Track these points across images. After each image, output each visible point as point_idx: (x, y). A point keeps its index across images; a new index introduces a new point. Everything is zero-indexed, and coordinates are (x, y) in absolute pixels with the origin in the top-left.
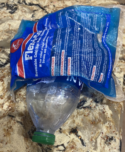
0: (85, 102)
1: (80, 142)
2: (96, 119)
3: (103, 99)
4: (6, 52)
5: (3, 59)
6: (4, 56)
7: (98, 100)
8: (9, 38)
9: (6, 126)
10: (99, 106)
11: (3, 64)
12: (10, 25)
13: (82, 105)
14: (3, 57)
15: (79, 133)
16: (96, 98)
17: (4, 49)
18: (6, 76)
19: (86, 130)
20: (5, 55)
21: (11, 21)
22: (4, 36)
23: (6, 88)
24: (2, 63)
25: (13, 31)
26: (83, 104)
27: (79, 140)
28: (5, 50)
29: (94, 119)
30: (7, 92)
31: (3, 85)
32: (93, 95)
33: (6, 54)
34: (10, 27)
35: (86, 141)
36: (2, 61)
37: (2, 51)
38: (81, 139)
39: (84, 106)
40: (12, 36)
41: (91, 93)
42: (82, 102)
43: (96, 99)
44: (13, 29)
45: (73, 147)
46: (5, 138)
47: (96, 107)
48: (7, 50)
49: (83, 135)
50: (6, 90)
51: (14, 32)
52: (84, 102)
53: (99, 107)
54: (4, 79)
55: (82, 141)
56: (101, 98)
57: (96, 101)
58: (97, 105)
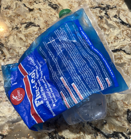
0: (25, 26)
1: (26, 5)
2: (17, 17)
7: (16, 29)
13: (27, 24)
15: (27, 9)
16: (17, 30)
19: (23, 11)
26: (27, 25)
27: (27, 6)
29: (18, 17)
35: (23, 6)
38: (26, 7)
39: (26, 24)
41: (21, 33)
42: (28, 27)
45: (30, 3)
46: (71, 4)
49: (25, 9)
56: (13, 31)
57: (17, 28)
58: (17, 26)
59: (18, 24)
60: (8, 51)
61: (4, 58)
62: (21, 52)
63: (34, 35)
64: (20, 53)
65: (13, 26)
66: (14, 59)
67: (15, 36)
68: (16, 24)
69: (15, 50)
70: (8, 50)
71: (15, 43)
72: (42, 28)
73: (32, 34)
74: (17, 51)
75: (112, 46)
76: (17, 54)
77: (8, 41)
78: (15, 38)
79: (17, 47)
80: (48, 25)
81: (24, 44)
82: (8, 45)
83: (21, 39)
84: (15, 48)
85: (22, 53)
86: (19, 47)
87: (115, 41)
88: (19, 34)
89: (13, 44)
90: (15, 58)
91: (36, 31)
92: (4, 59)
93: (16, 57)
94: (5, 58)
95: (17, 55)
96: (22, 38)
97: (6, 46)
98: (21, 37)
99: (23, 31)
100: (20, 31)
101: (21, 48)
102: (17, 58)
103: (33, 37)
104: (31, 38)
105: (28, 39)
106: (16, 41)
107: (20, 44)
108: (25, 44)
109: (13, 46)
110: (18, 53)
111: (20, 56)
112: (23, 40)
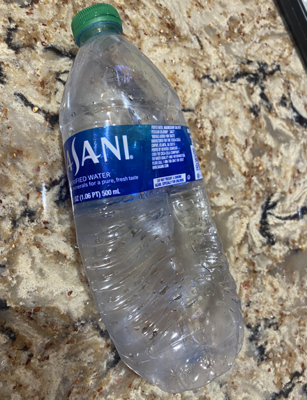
0: (57, 198)
1: (30, 100)
2: (14, 165)
3: (13, 228)
4: (282, 246)
5: (276, 225)
6: (278, 230)
7: (27, 219)
8: (302, 286)
9: (184, 90)
10: (17, 203)
11: (268, 211)
13: (62, 188)
14: (278, 228)
15: (40, 118)
16: (34, 224)
17: (290, 249)
18: (246, 188)
19: (28, 130)
20: (279, 236)
23: (231, 162)
24: (270, 214)
26: (61, 192)
27: (34, 103)
28: (287, 248)
29: (18, 164)
30: (223, 155)
31: (238, 165)
32: (46, 228)
33: (279, 239)
35: (17, 105)
36: (274, 218)
37: (291, 243)
38: (32, 106)
39: (56, 189)
40: (300, 292)
41: (53, 232)
43: (33, 221)
45: (43, 84)
46: (173, 70)
47: (26, 198)
48: (284, 249)
49: (31, 117)
50: (227, 157)
51: (303, 307)
52: (60, 197)
53: (17, 200)
54: (244, 179)
55: (27, 103)
56: (19, 230)
57: (30, 214)
58: (24, 203)
59: (28, 196)
60: (32, 322)
61: (25, 355)
62: (77, 309)
64: (75, 315)
65: (13, 210)
66: (62, 345)
67: (36, 251)
68: (22, 198)
69: (54, 309)
70: (32, 319)
71: (43, 283)
74: (63, 310)
75: (293, 201)
76: (67, 322)
77: (15, 282)
78: (37, 261)
79: (56, 293)
81: (76, 273)
82: (21, 300)
83: (59, 256)
84: (53, 301)
85: (80, 310)
86: (62, 293)
87: (295, 185)
88: (45, 240)
89: (39, 289)
90: (66, 340)
92: (28, 361)
93: (67, 334)
94: (31, 356)
95: (67, 327)
96: (62, 251)
97: (16, 303)
98: (56, 249)
99: (57, 219)
100: (46, 223)
101: (71, 292)
102: (70, 337)
106: (45, 269)
107: (64, 277)
109: (43, 293)
110: (68, 315)
111: (77, 324)
112: (68, 257)
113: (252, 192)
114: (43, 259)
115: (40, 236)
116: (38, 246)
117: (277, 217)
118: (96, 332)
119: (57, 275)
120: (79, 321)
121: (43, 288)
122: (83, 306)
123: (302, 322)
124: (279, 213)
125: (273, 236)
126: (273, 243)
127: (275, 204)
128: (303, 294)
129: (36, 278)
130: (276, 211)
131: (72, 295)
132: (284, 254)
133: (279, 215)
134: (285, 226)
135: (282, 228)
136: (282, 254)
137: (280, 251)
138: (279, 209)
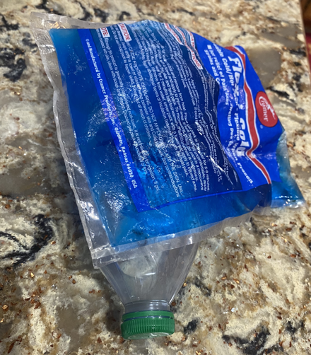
0: (268, 337)
3: (304, 321)
4: (28, 209)
5: (23, 233)
6: (23, 226)
7: (293, 325)
8: (24, 161)
10: (299, 341)
11: (27, 251)
12: (18, 119)
13: (262, 346)
14: (22, 228)
16: (288, 319)
17: (18, 201)
18: (47, 289)
20: (26, 220)
21: (16, 107)
22: (7, 158)
23: (53, 326)
24: (24, 247)
25: (30, 141)
26: (264, 342)
28: (23, 204)
30: (61, 339)
31: (43, 320)
32: (280, 313)
33: (29, 217)
34: (19, 127)
36: (21, 241)
37: (13, 207)
39: (267, 346)
40: (32, 158)
42: (260, 336)
43: (289, 322)
44: (31, 134)
47: (292, 343)
48: (27, 205)
50: (55, 335)
51: (37, 144)
52: (265, 337)
53: (299, 344)
54: (43, 299)
56: (299, 318)
57: (290, 329)
58: (294, 339)
59: (291, 345)
60: (298, 249)
61: (304, 231)
62: (266, 244)
63: (238, 303)
64: (268, 240)
65: (302, 335)
66: (280, 226)
67: (290, 298)
68: (295, 344)
69: (282, 251)
70: (298, 251)
71: (288, 272)
72: (216, 330)
73: (243, 305)
74: (276, 248)
76: (274, 238)
77: (306, 281)
78: (289, 290)
79: (280, 261)
80: (196, 342)
81: (263, 270)
82: (303, 267)
83: (274, 287)
85: (264, 242)
86: (275, 259)
88: (281, 304)
89: (291, 269)
90: (277, 228)
91: (233, 316)
92: (303, 226)
93: (275, 231)
94: (301, 229)
95: (275, 235)
96: (271, 291)
97: (306, 266)
98: (274, 294)
99: (271, 318)
100: (280, 318)
101: (270, 257)
102: (274, 228)
103: (241, 292)
104: (245, 289)
105: (254, 286)
106: (284, 282)
107: (272, 270)
108: (260, 268)
109: (288, 265)
110: (273, 243)
111: (268, 234)
112: (267, 284)
113: (39, 281)
114: (285, 290)
115: (285, 309)
116: (287, 301)
117: (16, 240)
118: (255, 223)
119: (277, 274)
120: (266, 236)
121: (288, 268)
122: (261, 244)
123: (47, 134)
124: (10, 244)
125: (36, 224)
126: (40, 216)
127: (11, 256)
128: (29, 154)
129: (291, 278)
130: (13, 247)
131: (268, 255)
132: (32, 200)
133: (12, 241)
134: (10, 227)
135: (16, 227)
136: (35, 201)
137: (35, 204)
138: (7, 248)
